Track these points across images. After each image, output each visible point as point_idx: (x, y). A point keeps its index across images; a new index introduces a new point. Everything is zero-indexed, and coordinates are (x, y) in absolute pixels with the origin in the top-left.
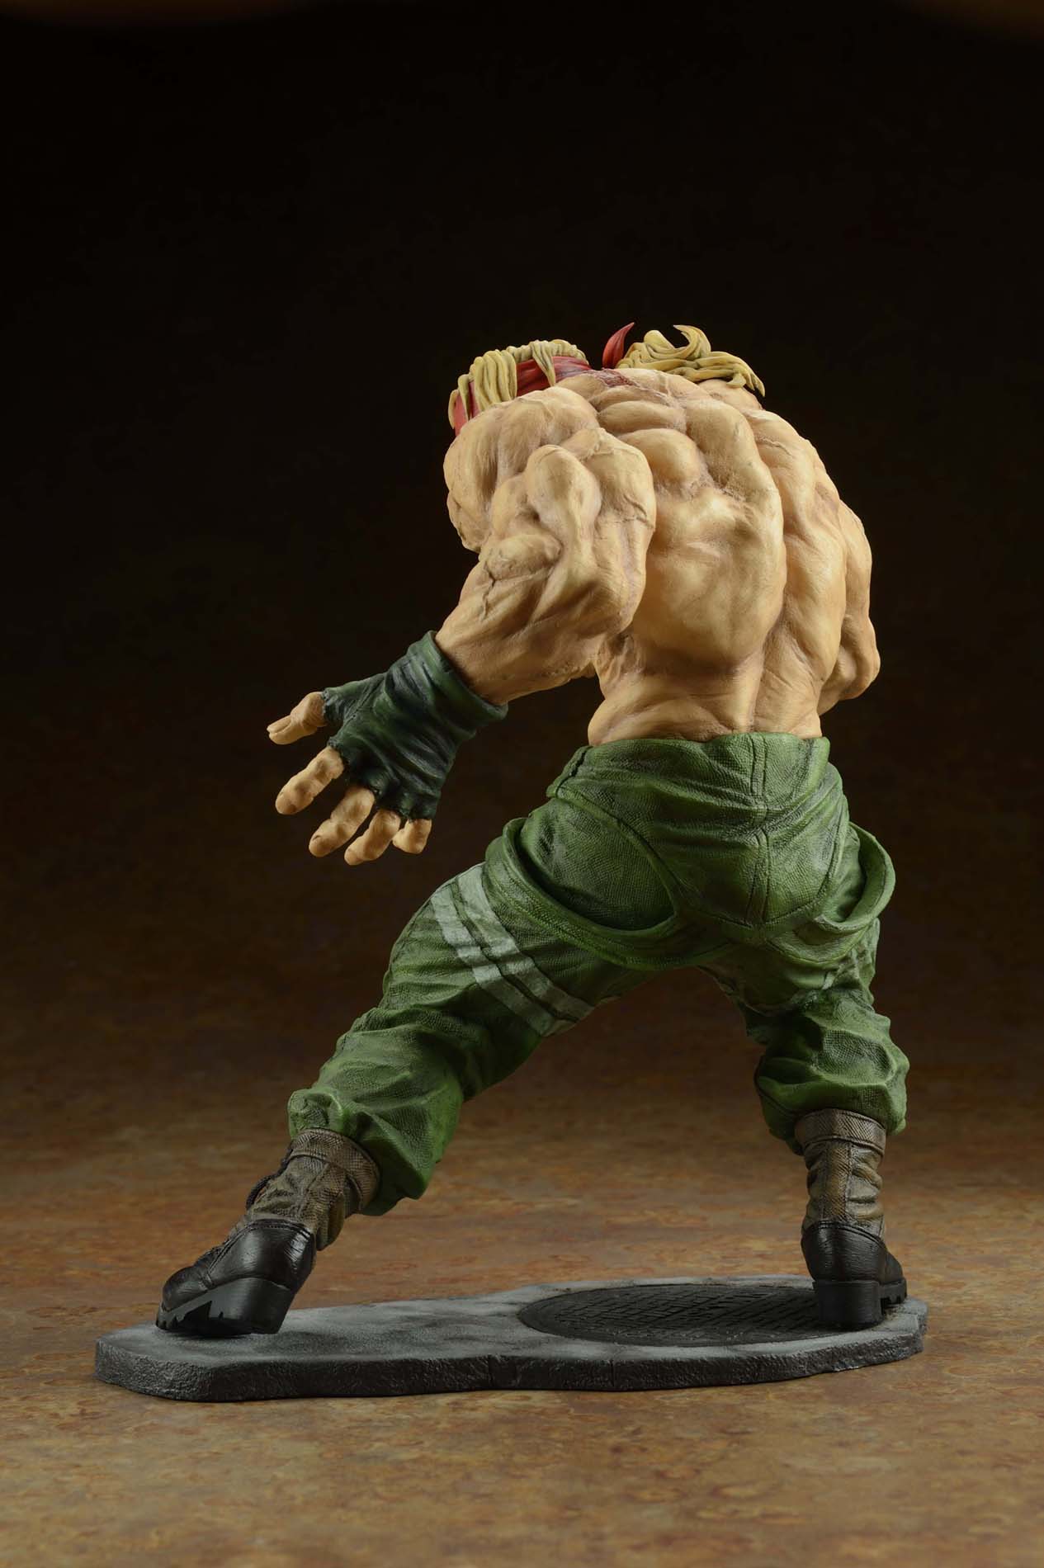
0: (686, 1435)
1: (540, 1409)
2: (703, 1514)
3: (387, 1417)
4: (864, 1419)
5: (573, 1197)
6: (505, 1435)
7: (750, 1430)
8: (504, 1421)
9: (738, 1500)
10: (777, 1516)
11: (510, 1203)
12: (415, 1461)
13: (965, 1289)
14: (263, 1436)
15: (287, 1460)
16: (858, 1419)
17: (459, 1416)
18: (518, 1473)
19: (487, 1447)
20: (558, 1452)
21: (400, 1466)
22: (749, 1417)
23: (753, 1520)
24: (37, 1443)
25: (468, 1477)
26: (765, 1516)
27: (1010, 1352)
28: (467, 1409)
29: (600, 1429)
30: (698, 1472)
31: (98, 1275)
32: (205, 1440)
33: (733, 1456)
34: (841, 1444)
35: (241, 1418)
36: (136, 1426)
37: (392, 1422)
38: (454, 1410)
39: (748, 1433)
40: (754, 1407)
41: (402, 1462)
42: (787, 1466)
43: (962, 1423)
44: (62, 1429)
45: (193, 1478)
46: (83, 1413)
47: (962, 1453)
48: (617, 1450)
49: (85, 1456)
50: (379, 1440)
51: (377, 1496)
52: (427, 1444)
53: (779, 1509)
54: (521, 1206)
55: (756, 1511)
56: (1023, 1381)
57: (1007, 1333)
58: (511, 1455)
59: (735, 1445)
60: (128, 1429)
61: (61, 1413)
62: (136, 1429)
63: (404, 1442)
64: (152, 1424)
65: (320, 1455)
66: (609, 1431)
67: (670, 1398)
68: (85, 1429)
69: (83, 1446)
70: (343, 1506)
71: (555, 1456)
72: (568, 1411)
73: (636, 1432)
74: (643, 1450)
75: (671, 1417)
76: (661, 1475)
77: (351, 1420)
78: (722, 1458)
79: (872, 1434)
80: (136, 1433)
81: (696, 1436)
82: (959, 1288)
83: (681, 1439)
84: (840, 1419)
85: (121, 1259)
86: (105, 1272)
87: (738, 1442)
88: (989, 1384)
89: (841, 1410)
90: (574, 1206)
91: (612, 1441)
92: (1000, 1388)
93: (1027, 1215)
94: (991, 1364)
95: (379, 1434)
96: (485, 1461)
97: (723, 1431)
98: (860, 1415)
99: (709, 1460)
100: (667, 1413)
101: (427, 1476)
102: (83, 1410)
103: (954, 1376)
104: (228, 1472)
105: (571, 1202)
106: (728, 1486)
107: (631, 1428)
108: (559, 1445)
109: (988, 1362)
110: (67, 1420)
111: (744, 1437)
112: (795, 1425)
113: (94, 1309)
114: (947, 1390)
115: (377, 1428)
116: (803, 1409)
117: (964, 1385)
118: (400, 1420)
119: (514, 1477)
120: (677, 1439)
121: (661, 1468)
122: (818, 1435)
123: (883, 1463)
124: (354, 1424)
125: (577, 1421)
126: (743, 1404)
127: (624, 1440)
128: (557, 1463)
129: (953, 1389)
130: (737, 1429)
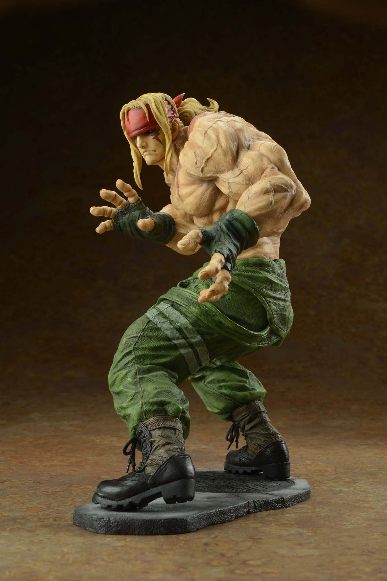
0: (236, 539)
2: (238, 572)
4: (310, 534)
5: (205, 445)
7: (262, 537)
9: (252, 566)
10: (269, 573)
12: (122, 546)
13: (358, 484)
14: (62, 534)
15: (70, 544)
16: (307, 534)
18: (164, 553)
20: (182, 545)
21: (115, 548)
22: (263, 532)
23: (258, 575)
25: (143, 554)
26: (263, 573)
27: (373, 509)
30: (238, 554)
31: (10, 468)
32: (37, 535)
33: (254, 548)
34: (299, 544)
35: (54, 527)
36: (11, 528)
40: (266, 529)
42: (275, 553)
43: (350, 536)
45: (29, 550)
47: (349, 549)
48: (206, 544)
51: (103, 560)
53: (269, 570)
55: (260, 571)
56: (377, 520)
57: (373, 501)
58: (162, 545)
59: (255, 544)
60: (8, 529)
62: (11, 529)
64: (17, 528)
65: (83, 543)
66: (204, 537)
70: (88, 563)
71: (180, 546)
73: (215, 538)
74: (217, 545)
76: (222, 555)
78: (249, 548)
79: (312, 540)
80: (10, 530)
81: (239, 540)
82: (355, 484)
83: (233, 541)
84: (300, 534)
85: (20, 463)
86: (14, 467)
87: (257, 542)
88: (363, 521)
89: (301, 530)
91: (205, 541)
92: (367, 523)
94: (364, 513)
96: (151, 547)
97: (251, 538)
98: (308, 533)
99: (243, 549)
101: (126, 553)
103: (349, 517)
104: (44, 548)
106: (250, 560)
107: (213, 536)
109: (363, 512)
111: (259, 541)
112: (281, 536)
113: (5, 481)
114: (346, 523)
116: (286, 530)
117: (353, 521)
119: (161, 554)
120: (232, 540)
121: (223, 552)
122: (290, 540)
123: (316, 552)
126: (261, 527)
127: (210, 540)
128: (181, 549)
129: (348, 523)
130: (257, 537)
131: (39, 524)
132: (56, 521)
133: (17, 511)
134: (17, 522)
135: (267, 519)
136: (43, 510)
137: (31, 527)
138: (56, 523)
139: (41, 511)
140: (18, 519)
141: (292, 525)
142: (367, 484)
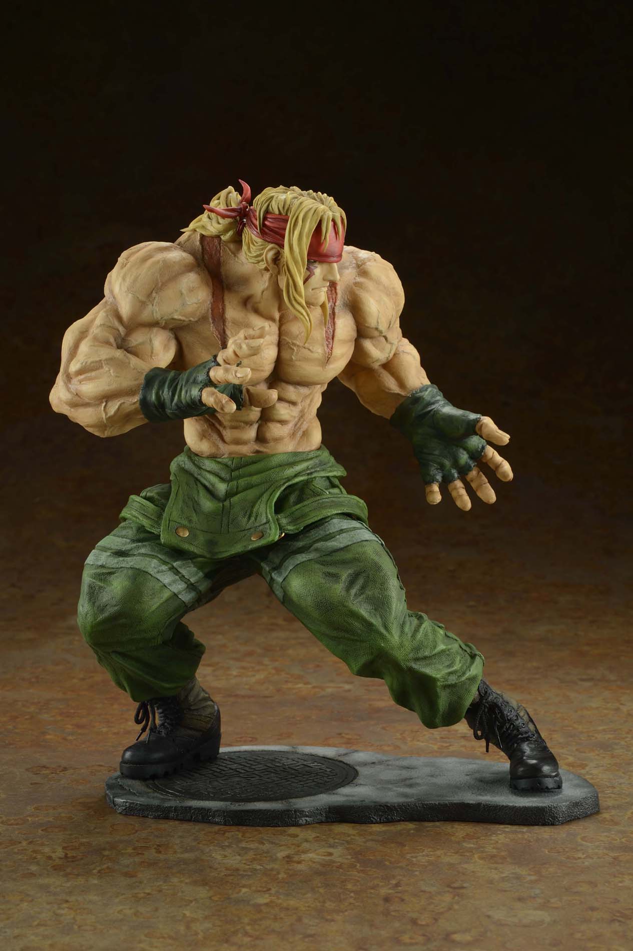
0: (427, 889)
1: (339, 864)
3: (248, 867)
4: (533, 878)
5: (347, 682)
6: (320, 885)
7: (465, 885)
8: (318, 873)
11: (310, 686)
12: (267, 904)
13: (587, 769)
14: (175, 880)
16: (529, 878)
17: (290, 868)
18: (329, 917)
19: (309, 895)
20: (352, 900)
21: (258, 908)
22: (464, 874)
24: (41, 881)
25: (299, 920)
27: (617, 824)
28: (295, 862)
29: (376, 882)
30: (436, 920)
32: (141, 882)
33: (456, 907)
34: (520, 899)
35: (161, 865)
36: (98, 868)
37: (251, 872)
38: (288, 862)
39: (463, 888)
40: (466, 866)
41: (259, 905)
42: (489, 917)
43: (590, 883)
44: (55, 870)
45: (135, 914)
46: (66, 856)
47: (593, 909)
48: (387, 899)
49: (70, 893)
50: (244, 886)
51: (246, 934)
52: (273, 891)
54: (317, 690)
56: (625, 848)
57: (614, 807)
58: (324, 902)
59: (457, 898)
60: (95, 871)
61: (53, 855)
62: (99, 872)
63: (259, 889)
64: (108, 868)
65: (210, 898)
66: (381, 884)
67: (416, 857)
68: (69, 870)
69: (68, 885)
70: (227, 941)
71: (350, 904)
72: (356, 866)
73: (397, 885)
74: (402, 900)
75: (417, 873)
76: (414, 922)
77: (227, 869)
78: (450, 909)
79: (538, 891)
80: (99, 874)
81: (433, 889)
82: (583, 768)
83: (424, 891)
84: (518, 877)
87: (458, 896)
88: (605, 851)
89: (518, 870)
90: (349, 691)
91: (384, 891)
92: (612, 854)
93: (621, 707)
94: (605, 834)
95: (244, 882)
96: (309, 907)
97: (449, 886)
98: (529, 875)
99: (442, 910)
100: (414, 869)
101: (275, 919)
102: (66, 854)
103: (584, 843)
104: (157, 910)
105: (347, 687)
106: (455, 933)
107: (394, 882)
108: (352, 894)
109: (603, 832)
110: (58, 862)
111: (461, 891)
112: (491, 882)
115: (243, 876)
116: (496, 869)
117: (590, 851)
118: (256, 870)
119: (327, 920)
120: (422, 891)
121: (414, 916)
122: (505, 891)
123: (545, 916)
124: (229, 872)
125: (361, 874)
126: (460, 863)
127: (391, 891)
128: (352, 910)
129: (583, 854)
130: (456, 885)
131: (137, 859)
132: (160, 852)
133: (98, 833)
134: (104, 856)
135: (465, 844)
136: (137, 831)
137: (128, 866)
138: (162, 857)
139: (134, 831)
140: (104, 849)
141: (504, 858)
142: (601, 768)
